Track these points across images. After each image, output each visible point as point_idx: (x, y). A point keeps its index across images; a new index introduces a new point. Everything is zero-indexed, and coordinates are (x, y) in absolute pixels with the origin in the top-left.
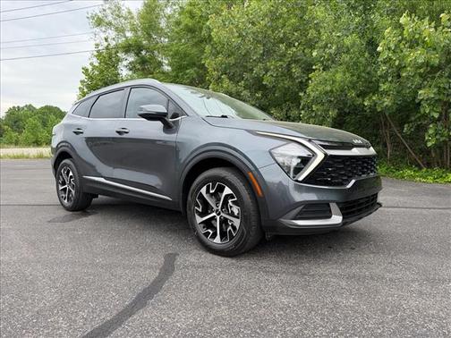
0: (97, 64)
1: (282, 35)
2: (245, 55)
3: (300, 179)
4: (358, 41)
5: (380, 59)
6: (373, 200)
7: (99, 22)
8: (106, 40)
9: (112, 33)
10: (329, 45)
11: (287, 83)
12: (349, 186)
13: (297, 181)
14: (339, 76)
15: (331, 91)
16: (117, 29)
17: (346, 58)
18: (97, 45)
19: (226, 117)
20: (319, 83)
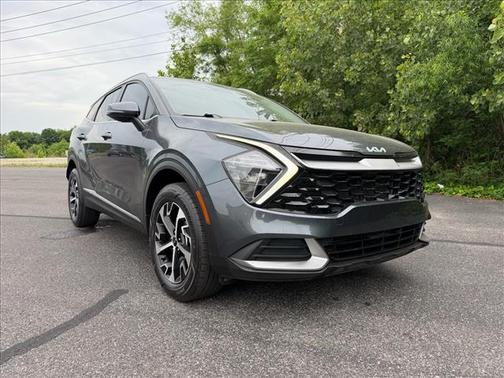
0: (173, 67)
1: (370, 20)
2: (324, 47)
3: (259, 202)
4: (466, 20)
5: (493, 41)
6: (411, 233)
7: (178, 21)
8: (183, 40)
9: (191, 33)
10: (426, 28)
11: (375, 79)
12: (340, 215)
13: (254, 205)
14: (437, 66)
15: (426, 87)
16: (197, 28)
17: (447, 42)
18: (174, 46)
19: (211, 116)
20: (410, 78)
